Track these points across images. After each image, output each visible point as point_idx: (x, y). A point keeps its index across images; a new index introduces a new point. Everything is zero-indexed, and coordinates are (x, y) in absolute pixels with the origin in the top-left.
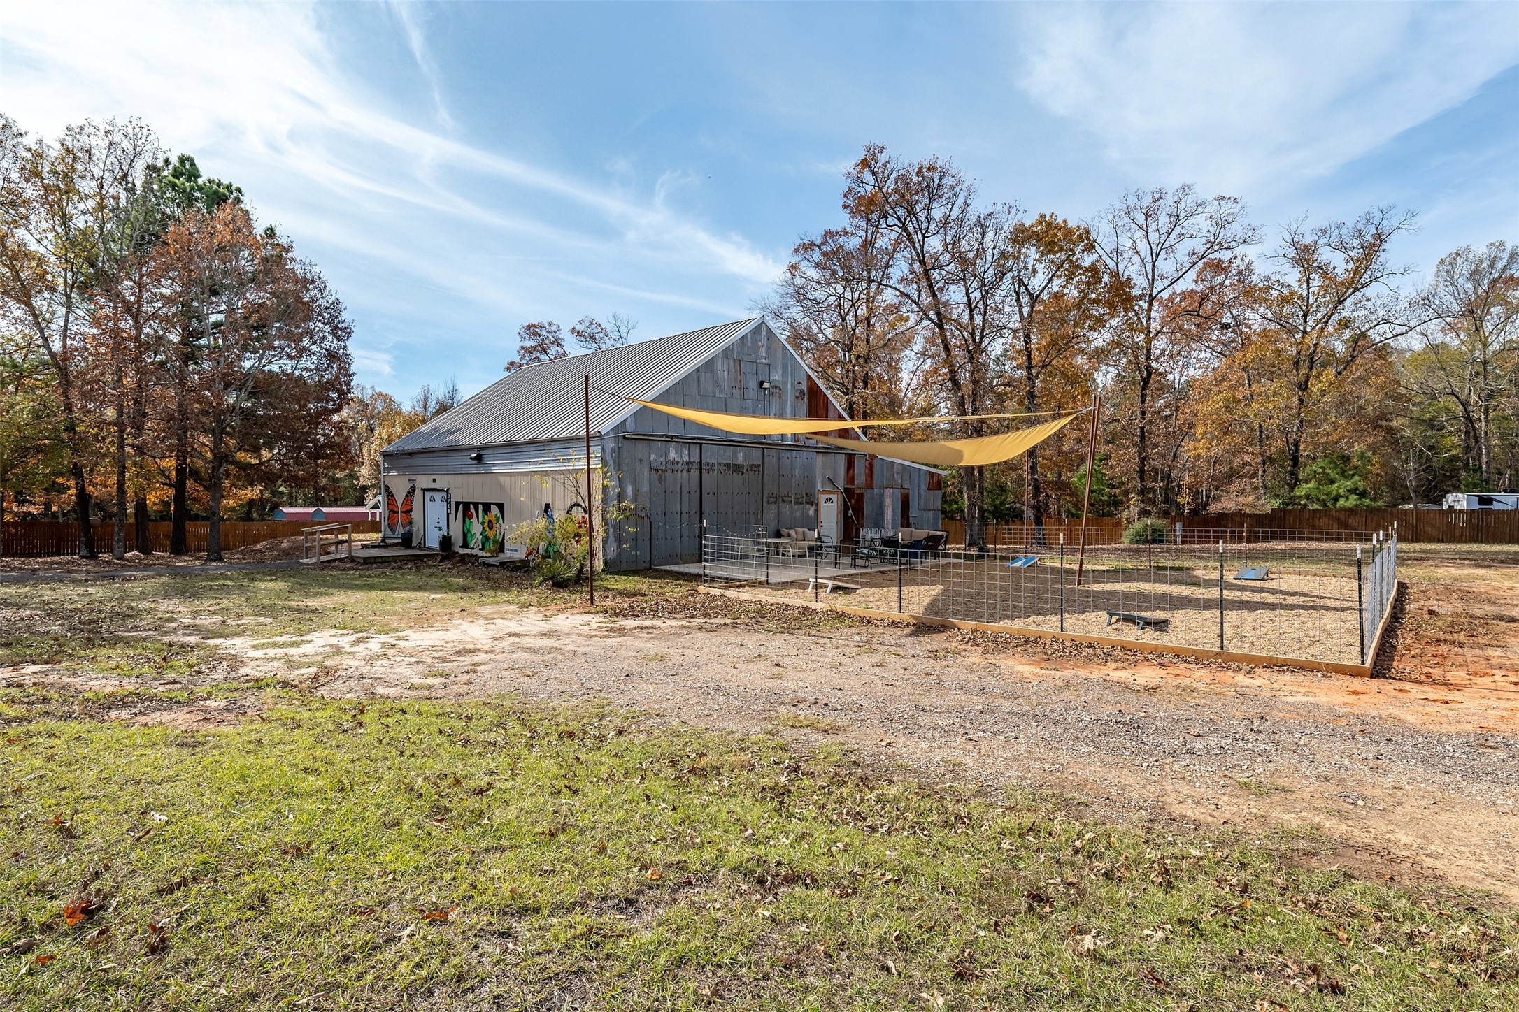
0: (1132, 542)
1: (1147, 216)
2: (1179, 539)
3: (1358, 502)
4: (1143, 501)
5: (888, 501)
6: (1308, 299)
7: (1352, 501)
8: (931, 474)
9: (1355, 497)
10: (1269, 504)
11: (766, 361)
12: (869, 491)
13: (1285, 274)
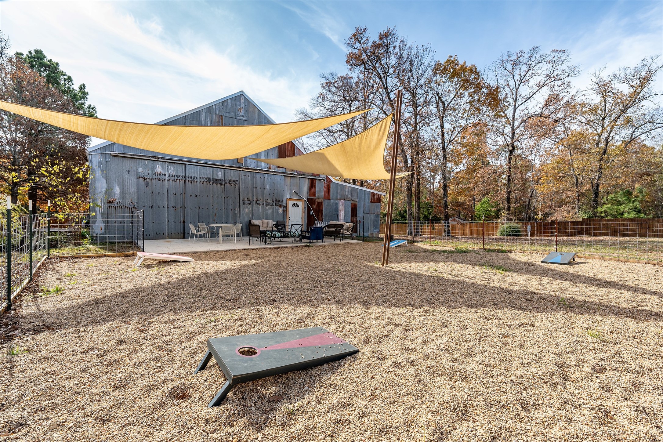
0: (501, 235)
1: (513, 65)
2: (529, 234)
3: (637, 216)
4: (509, 214)
5: (341, 207)
6: (605, 111)
7: (632, 215)
8: (374, 194)
9: (635, 213)
10: (581, 216)
11: (245, 118)
12: (326, 201)
13: (592, 100)
